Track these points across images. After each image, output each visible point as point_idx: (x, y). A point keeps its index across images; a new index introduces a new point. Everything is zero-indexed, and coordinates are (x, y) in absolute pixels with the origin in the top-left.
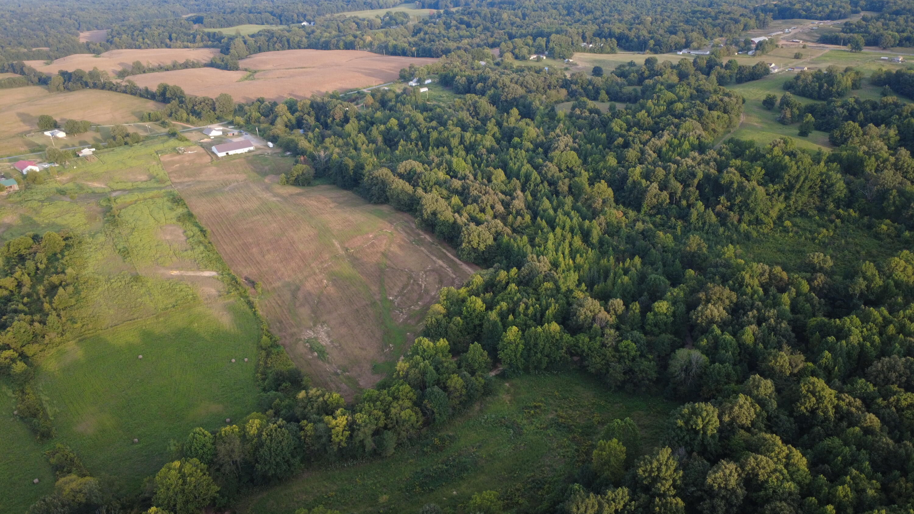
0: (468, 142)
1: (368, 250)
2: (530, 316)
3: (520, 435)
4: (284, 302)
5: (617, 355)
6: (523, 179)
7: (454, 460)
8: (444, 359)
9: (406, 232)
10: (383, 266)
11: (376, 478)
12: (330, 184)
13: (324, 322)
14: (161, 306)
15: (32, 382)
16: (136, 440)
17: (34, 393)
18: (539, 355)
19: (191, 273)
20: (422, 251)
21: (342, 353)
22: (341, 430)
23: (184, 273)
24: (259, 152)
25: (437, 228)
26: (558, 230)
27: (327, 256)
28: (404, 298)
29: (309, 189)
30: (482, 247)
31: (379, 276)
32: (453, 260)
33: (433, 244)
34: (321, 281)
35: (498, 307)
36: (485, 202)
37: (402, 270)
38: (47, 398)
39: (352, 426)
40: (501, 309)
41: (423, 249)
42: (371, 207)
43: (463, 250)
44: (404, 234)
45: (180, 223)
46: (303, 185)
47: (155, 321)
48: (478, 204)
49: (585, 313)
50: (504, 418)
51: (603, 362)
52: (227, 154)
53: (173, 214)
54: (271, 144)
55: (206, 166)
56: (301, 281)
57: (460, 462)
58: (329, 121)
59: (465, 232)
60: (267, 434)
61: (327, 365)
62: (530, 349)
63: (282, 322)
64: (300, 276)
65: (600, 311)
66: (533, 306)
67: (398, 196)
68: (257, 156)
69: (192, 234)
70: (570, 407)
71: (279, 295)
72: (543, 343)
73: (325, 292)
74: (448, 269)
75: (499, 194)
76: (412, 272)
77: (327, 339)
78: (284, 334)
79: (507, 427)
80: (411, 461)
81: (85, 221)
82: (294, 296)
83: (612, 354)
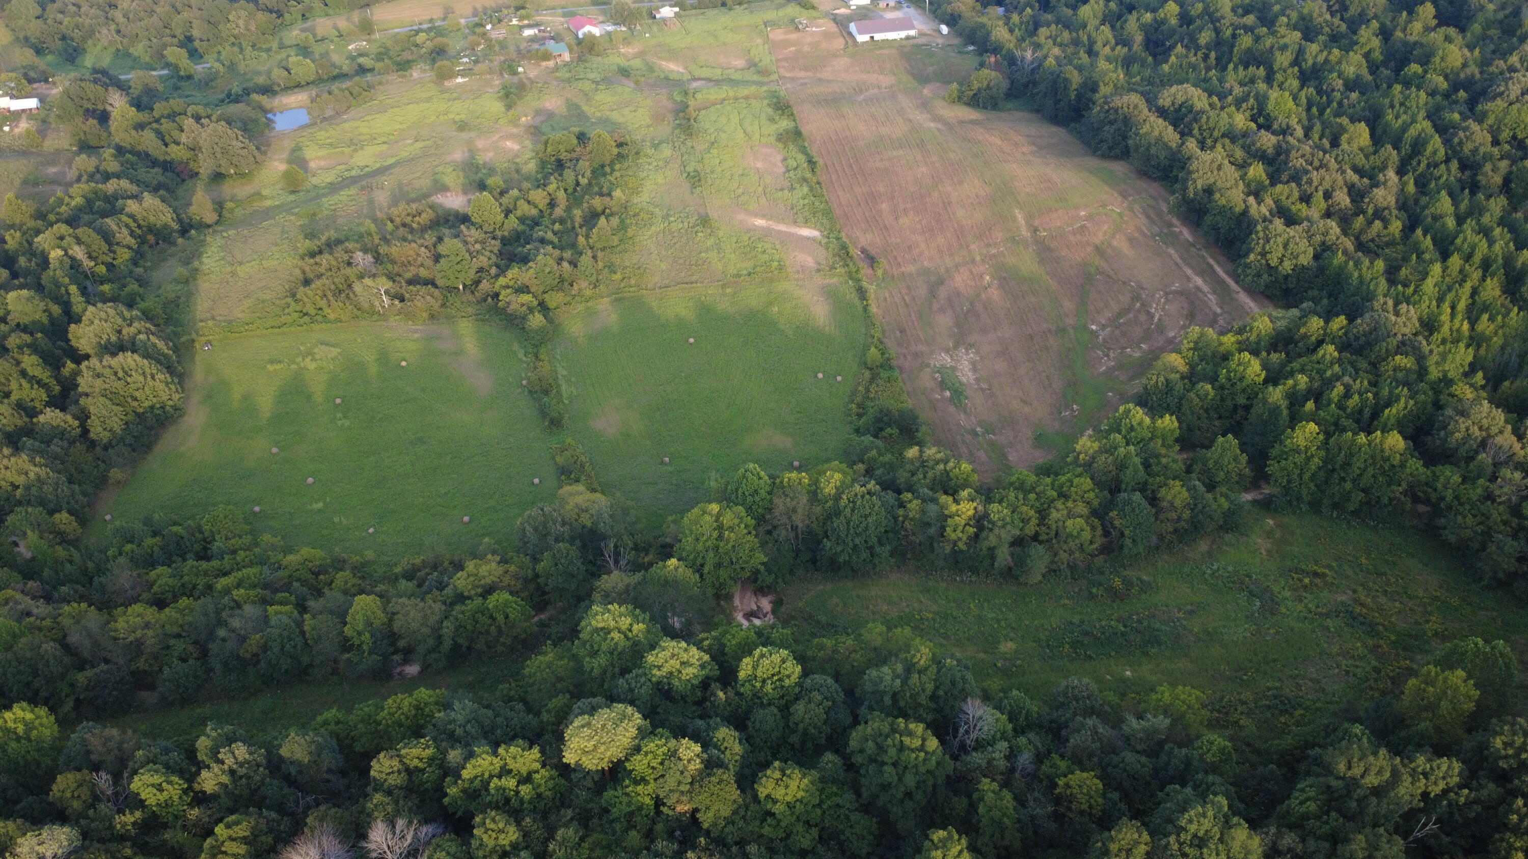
0: (1310, 63)
1: (1071, 237)
2: (1349, 410)
3: (1273, 614)
4: (914, 299)
5: (1515, 521)
6: (1406, 149)
7: (1140, 622)
8: (1163, 451)
9: (1148, 217)
10: (1093, 270)
11: (1002, 612)
12: (1031, 111)
13: (971, 345)
14: (731, 269)
15: (549, 346)
16: (667, 459)
17: (549, 362)
18: (1348, 486)
19: (782, 227)
20: (1170, 256)
21: (990, 402)
22: (963, 522)
23: (773, 225)
24: (923, 40)
25: (1208, 219)
26: (1455, 261)
27: (999, 235)
28: (1117, 332)
29: (993, 114)
30: (1287, 266)
31: (1082, 285)
32: (1224, 282)
33: (1192, 245)
34: (981, 277)
35: (1290, 382)
36: (1315, 184)
37: (1124, 283)
38: (565, 373)
39: (980, 522)
40: (1295, 386)
41: (1171, 251)
42: (1094, 162)
43: (1248, 266)
44: (1143, 219)
45: (780, 145)
46: (985, 108)
47: (721, 291)
48: (1299, 185)
49: (1467, 429)
50: (1249, 576)
51: (1479, 529)
52: (872, 38)
53: (772, 129)
54: (944, 29)
55: (835, 56)
56: (947, 270)
57: (1149, 626)
59: (1261, 234)
60: (849, 499)
61: (962, 416)
62: (1334, 470)
63: (905, 331)
64: (949, 262)
65: (1501, 432)
66: (1360, 394)
67: (1148, 149)
68: (918, 46)
69: (795, 165)
70: (1386, 591)
71: (908, 287)
72: (1362, 466)
73: (983, 296)
74: (1210, 296)
75: (1349, 171)
76: (1143, 289)
77: (970, 374)
78: (905, 351)
79: (1252, 594)
80: (1066, 601)
81: (649, 121)
82: (933, 294)
83: (1504, 518)
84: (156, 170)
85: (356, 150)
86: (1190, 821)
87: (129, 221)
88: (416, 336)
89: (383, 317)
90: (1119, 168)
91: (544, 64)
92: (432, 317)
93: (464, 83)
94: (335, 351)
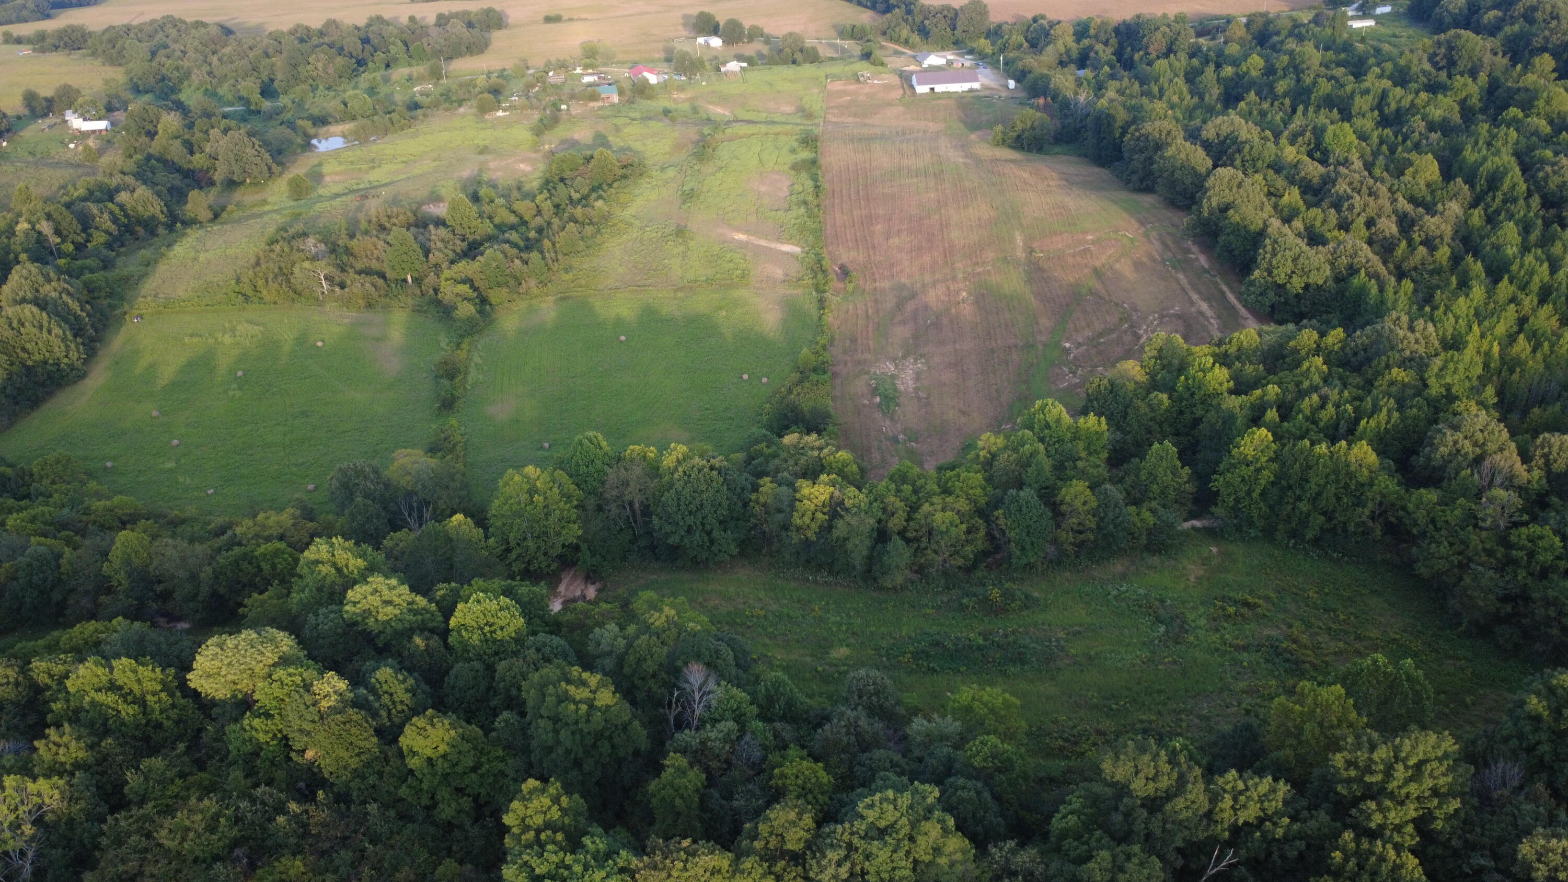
0: (1393, 106)
1: (1070, 260)
2: (1322, 424)
3: (1178, 643)
4: (878, 311)
5: (1501, 551)
7: (1006, 636)
9: (1164, 244)
10: (1084, 291)
11: (848, 615)
12: (1079, 156)
13: (922, 356)
14: (690, 275)
15: (476, 337)
16: (546, 445)
17: (469, 351)
18: (1304, 506)
19: (763, 243)
20: (1177, 280)
21: (923, 411)
22: (813, 507)
23: (754, 240)
24: (987, 93)
25: (1222, 239)
27: (990, 255)
28: (1093, 351)
29: (1031, 156)
30: (1297, 284)
31: (1068, 305)
32: (1233, 307)
33: (1206, 271)
34: (958, 292)
35: (1258, 392)
36: (1356, 211)
37: (1117, 304)
38: (479, 361)
39: (835, 509)
40: (1262, 398)
41: (1181, 276)
42: (1124, 195)
43: (1252, 283)
44: (1157, 245)
45: (793, 172)
46: (1029, 151)
47: (672, 295)
48: (1339, 211)
49: (1456, 442)
50: (1162, 601)
51: (1455, 559)
52: (932, 89)
53: (791, 159)
54: (1012, 84)
55: (890, 104)
56: (924, 286)
57: (1015, 643)
58: (1137, 57)
59: (1269, 248)
61: (888, 422)
62: (1290, 487)
63: (856, 340)
64: (928, 278)
65: (1501, 450)
66: (1337, 406)
67: (1173, 173)
68: (979, 98)
69: (801, 189)
70: (1330, 629)
71: (876, 301)
72: (1322, 482)
73: (953, 310)
74: (1212, 321)
75: (1401, 199)
76: (1136, 310)
77: (910, 383)
78: (848, 358)
79: (1159, 620)
80: (928, 611)
81: (668, 150)
82: (899, 306)
83: (1488, 546)
84: (176, 175)
85: (373, 168)
86: (871, 806)
87: (117, 211)
88: (346, 321)
89: (320, 303)
90: (1147, 200)
91: (592, 104)
92: (369, 306)
93: (504, 117)
94: (256, 330)
